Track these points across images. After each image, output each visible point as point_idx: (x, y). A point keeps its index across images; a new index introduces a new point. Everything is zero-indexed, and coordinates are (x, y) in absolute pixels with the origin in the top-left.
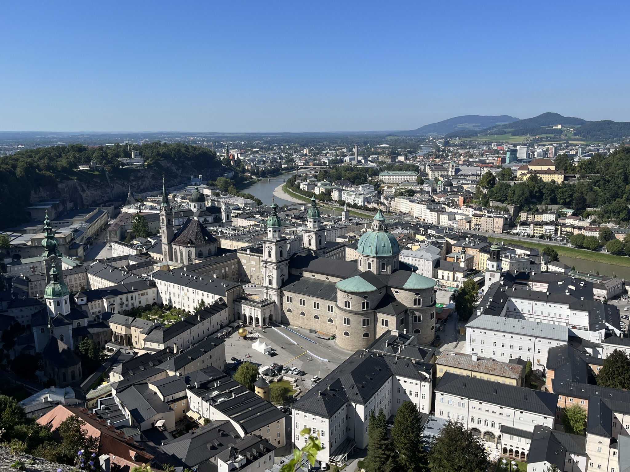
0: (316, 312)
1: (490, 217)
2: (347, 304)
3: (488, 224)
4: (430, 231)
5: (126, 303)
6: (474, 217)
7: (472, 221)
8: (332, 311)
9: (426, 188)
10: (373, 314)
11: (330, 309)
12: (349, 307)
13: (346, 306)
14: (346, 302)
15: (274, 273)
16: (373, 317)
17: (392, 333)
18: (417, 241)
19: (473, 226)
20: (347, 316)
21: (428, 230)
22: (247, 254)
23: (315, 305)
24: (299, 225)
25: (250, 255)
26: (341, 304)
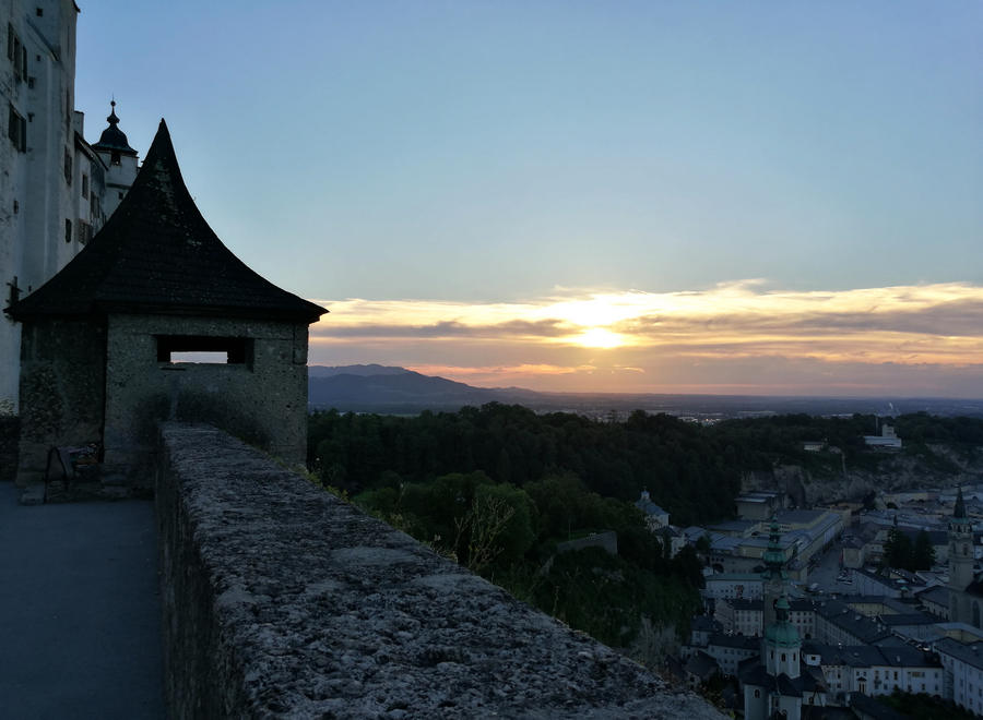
5: (884, 682)
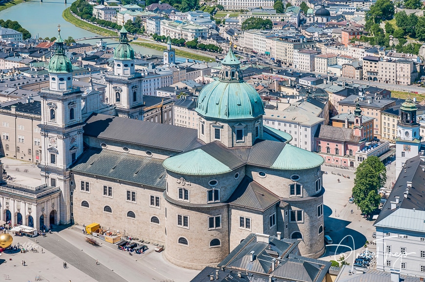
0: (131, 206)
1: (390, 61)
2: (183, 193)
3: (388, 72)
4: (302, 81)
6: (366, 61)
7: (364, 67)
8: (158, 204)
9: (290, 18)
10: (225, 209)
11: (155, 201)
12: (186, 198)
13: (181, 197)
14: (181, 190)
15: (60, 145)
16: (225, 214)
17: (259, 239)
18: (284, 97)
19: (365, 74)
20: (184, 212)
21: (300, 80)
22: (10, 114)
23: (128, 195)
24: (95, 71)
25: (16, 116)
26: (173, 193)
